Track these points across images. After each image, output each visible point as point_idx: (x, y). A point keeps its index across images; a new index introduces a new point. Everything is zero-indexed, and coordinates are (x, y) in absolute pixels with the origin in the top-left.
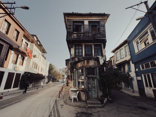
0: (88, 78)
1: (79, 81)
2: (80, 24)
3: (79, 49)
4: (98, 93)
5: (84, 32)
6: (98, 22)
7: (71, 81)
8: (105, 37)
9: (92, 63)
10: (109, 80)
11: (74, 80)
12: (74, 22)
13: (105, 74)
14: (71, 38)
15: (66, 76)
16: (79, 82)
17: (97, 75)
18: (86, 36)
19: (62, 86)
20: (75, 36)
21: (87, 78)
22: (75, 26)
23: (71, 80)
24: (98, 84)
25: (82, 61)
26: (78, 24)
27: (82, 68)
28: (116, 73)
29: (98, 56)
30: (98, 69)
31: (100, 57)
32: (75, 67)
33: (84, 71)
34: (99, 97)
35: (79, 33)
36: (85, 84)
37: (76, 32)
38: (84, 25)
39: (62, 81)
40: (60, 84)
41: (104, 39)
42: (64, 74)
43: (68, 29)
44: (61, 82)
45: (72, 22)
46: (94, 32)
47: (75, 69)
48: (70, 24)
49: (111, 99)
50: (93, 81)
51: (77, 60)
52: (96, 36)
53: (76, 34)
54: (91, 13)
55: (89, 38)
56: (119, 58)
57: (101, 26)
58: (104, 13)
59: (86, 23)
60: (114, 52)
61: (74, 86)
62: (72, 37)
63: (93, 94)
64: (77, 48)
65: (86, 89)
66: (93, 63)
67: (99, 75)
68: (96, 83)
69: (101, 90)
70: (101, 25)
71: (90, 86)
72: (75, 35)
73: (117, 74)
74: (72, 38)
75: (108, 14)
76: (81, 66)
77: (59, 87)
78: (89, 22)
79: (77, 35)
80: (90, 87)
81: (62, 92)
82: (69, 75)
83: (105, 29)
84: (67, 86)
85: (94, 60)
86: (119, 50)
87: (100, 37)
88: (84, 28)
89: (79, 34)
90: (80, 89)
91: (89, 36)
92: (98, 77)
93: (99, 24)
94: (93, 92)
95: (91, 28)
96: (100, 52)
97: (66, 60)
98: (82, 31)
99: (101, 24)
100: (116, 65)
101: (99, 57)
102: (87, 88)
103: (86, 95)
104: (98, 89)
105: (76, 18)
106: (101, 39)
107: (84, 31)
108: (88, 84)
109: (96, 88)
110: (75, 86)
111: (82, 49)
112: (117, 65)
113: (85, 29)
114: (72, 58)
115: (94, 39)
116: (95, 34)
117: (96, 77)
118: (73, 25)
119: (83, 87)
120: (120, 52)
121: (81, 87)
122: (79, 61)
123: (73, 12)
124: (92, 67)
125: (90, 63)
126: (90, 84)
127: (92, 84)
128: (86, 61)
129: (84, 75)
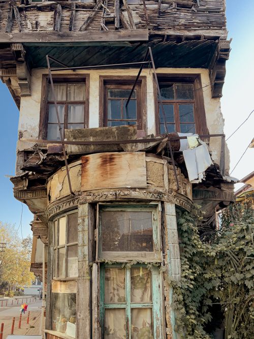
0: (103, 266)
1: (54, 291)
8: (221, 25)
13: (221, 247)
18: (110, 23)
20: (42, 23)
21: (95, 267)
24: (171, 315)
27: (69, 206)
30: (170, 209)
31: (190, 142)
32: (38, 203)
33: (80, 221)
36: (82, 315)
50: (138, 292)
55: (123, 32)
66: (143, 170)
67: (181, 250)
68: (157, 307)
72: (44, 20)
79: (54, 16)
80: (121, 334)
87: (187, 27)
91: (121, 22)
92: (175, 265)
106: (198, 37)
111: (85, 104)
114: (26, 154)
115: (152, 37)
116: (161, 11)
117: (158, 266)
119: (71, 331)
121: (64, 328)
124: (136, 194)
125: (121, 168)
126: (120, 316)
127: (132, 309)
128: (99, 161)
129: (80, 249)
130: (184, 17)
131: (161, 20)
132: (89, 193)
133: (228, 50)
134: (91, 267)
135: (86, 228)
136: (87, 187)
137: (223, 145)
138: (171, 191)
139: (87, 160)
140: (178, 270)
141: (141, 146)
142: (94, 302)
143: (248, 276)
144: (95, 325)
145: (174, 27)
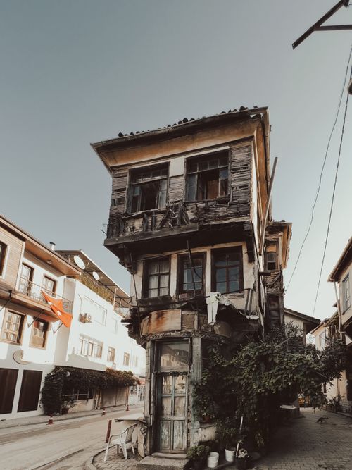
2: (157, 178)
5: (166, 207)
9: (173, 321)
17: (190, 365)
18: (174, 221)
21: (153, 375)
30: (197, 341)
31: (212, 295)
33: (147, 350)
35: (149, 214)
38: (168, 179)
52: (211, 214)
55: (182, 227)
57: (235, 170)
58: (242, 108)
65: (147, 417)
66: (179, 320)
70: (234, 166)
85: (183, 309)
87: (224, 218)
91: (182, 220)
93: (229, 162)
99: (235, 161)
102: (152, 412)
107: (166, 200)
108: (163, 397)
111: (169, 275)
113: (170, 194)
115: (201, 228)
116: (207, 210)
125: (167, 319)
127: (175, 397)
130: (221, 211)
131: (206, 215)
134: (151, 376)
141: (177, 306)
145: (215, 219)
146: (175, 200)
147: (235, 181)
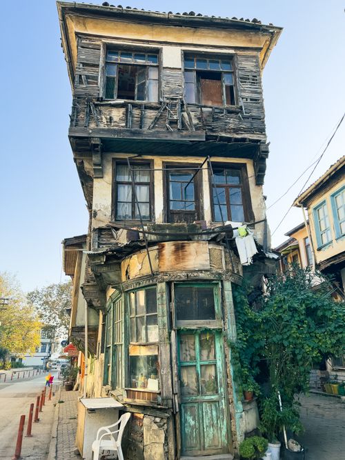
0: (180, 333)
1: (132, 354)
2: (140, 62)
3: (134, 185)
4: (230, 417)
5: (160, 103)
6: (228, 59)
7: (88, 361)
8: (262, 131)
9: (199, 257)
10: (286, 343)
11: (105, 349)
12: (110, 49)
13: (265, 314)
14: (93, 126)
15: (62, 334)
16: (132, 362)
17: (223, 318)
18: (173, 123)
19: (39, 391)
20: (116, 119)
21: (173, 333)
22: (115, 68)
23: (92, 352)
24: (231, 369)
25: (152, 244)
26: (129, 60)
27: (148, 283)
28: (317, 309)
29: (227, 223)
30: (228, 286)
31: (239, 227)
32: (112, 276)
33: (158, 296)
34: (240, 438)
35: (134, 106)
36: (165, 371)
37: (119, 97)
38: (159, 67)
39: (41, 363)
40: (24, 379)
41: (255, 137)
42: (51, 323)
43: (81, 82)
44: (36, 367)
45: (102, 52)
46: (210, 104)
47: (111, 292)
48: (91, 60)
49: (296, 448)
50: (205, 353)
51: (122, 238)
52: (219, 124)
53: (123, 110)
54: (192, 13)
55: (185, 133)
56: (332, 235)
57: (244, 79)
58: (255, 20)
59: (172, 57)
60: (305, 202)
61: (105, 383)
62: (98, 121)
63: (206, 421)
64: (126, 178)
65: (167, 399)
67: (236, 318)
68: (219, 364)
69: (246, 399)
70: (242, 74)
71: (189, 378)
72: (117, 114)
73: (320, 313)
74: (102, 126)
75: (271, 26)
76: (147, 271)
77: (23, 395)
78: (187, 56)
79: (126, 114)
80: (193, 385)
81: (34, 425)
82: (79, 323)
83: (260, 93)
84: (70, 388)
86: (327, 196)
87: (236, 131)
88: (159, 80)
89: (136, 112)
90: (139, 401)
91: (183, 123)
92: (231, 330)
93: (235, 68)
94: (209, 413)
95: (193, 87)
96: (238, 200)
97: (68, 243)
98: (153, 98)
99: (243, 69)
100: (317, 266)
101: (234, 224)
102: (176, 389)
103: (167, 432)
104: (234, 396)
105: (124, 31)
106: (244, 140)
107: (160, 94)
108: (181, 367)
109: (221, 390)
110: (109, 387)
111: (151, 185)
112: (323, 267)
113: (165, 88)
114: (100, 230)
115: (208, 137)
116: (214, 116)
117: (219, 332)
118: (107, 63)
119: (153, 386)
120: (334, 205)
122: (134, 247)
123: (106, 4)
124: (202, 275)
125: (190, 254)
126: (192, 371)
127: (201, 366)
128: (173, 248)
129: (159, 319)
130: (232, 122)
131: (214, 124)
132: (165, 273)
133: (267, 152)
134: (170, 334)
135: (165, 302)
136: (164, 269)
137: (266, 227)
138: (228, 271)
139: (163, 247)
140: (235, 334)
141: (204, 237)
142: (174, 361)
143: (285, 337)
144: (175, 379)
145: (225, 130)
146: (171, 96)
147: (244, 91)
